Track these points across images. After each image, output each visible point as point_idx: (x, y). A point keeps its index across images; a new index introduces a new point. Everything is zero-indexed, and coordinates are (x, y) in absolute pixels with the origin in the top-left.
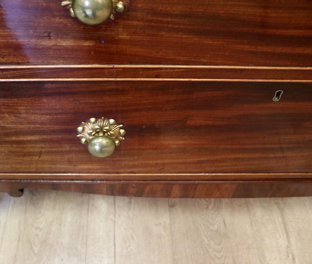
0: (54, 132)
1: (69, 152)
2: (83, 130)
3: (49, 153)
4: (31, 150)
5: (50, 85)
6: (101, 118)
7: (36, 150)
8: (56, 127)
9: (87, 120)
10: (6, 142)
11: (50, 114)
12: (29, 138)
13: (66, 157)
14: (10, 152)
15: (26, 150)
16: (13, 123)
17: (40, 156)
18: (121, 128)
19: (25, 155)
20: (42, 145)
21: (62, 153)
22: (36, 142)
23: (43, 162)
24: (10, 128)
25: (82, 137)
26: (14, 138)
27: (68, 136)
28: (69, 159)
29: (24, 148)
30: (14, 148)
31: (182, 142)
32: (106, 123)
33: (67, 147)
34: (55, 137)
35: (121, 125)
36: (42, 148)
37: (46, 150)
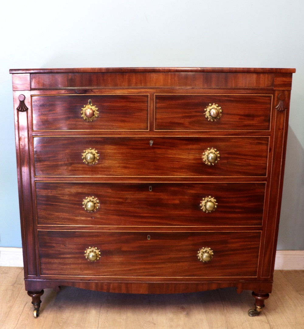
0: (76, 253)
1: (81, 264)
5: (77, 233)
6: (92, 247)
8: (77, 251)
17: (70, 266)
20: (71, 260)
21: (78, 264)
22: (70, 258)
27: (81, 255)
28: (81, 267)
31: (121, 259)
33: (80, 261)
37: (73, 262)
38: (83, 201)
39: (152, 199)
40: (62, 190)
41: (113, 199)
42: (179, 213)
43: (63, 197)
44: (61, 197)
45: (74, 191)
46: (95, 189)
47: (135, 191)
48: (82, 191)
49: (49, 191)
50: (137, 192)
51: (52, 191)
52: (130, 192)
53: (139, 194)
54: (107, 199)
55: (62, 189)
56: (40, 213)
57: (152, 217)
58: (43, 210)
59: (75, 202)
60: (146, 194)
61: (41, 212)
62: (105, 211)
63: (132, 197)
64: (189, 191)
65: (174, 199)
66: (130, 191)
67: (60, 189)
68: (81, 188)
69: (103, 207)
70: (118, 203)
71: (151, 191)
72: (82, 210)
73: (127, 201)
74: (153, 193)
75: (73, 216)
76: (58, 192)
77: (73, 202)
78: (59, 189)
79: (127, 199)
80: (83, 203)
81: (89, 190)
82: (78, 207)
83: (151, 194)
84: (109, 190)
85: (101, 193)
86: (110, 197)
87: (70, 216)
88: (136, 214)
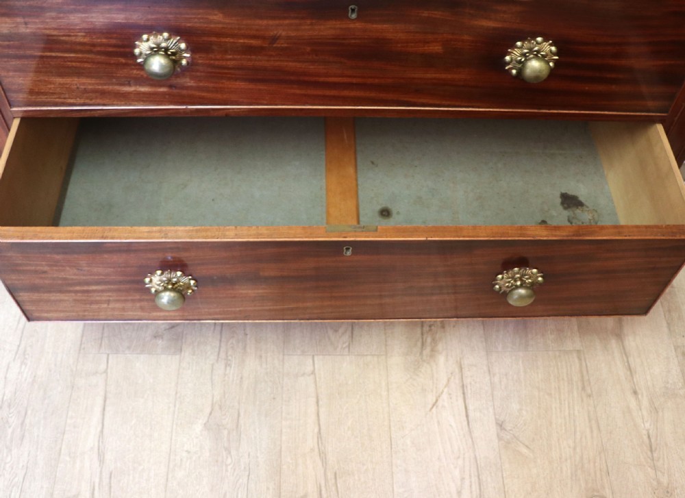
2: (151, 281)
3: (118, 301)
4: (98, 298)
7: (104, 298)
9: (153, 273)
10: (70, 292)
11: (114, 268)
12: (94, 288)
13: (138, 305)
14: (75, 300)
15: (92, 299)
16: (75, 275)
18: (190, 279)
19: (92, 303)
23: (113, 309)
24: (72, 279)
25: (152, 287)
26: (78, 288)
29: (90, 297)
30: (79, 296)
32: (173, 275)
34: (122, 287)
35: (190, 277)
36: (110, 296)
38: (135, 47)
39: (357, 41)
40: (59, 18)
41: (232, 40)
42: (438, 76)
43: (69, 36)
44: (64, 36)
45: (102, 20)
46: (171, 13)
47: (303, 18)
48: (126, 19)
49: (19, 20)
50: (309, 22)
51: (27, 20)
52: (287, 22)
53: (316, 27)
54: (214, 39)
55: (62, 15)
56: (10, 79)
57: (356, 84)
58: (15, 71)
59: (111, 49)
60: (338, 26)
61: (13, 77)
62: (210, 70)
63: (293, 34)
64: (476, 23)
65: (428, 43)
66: (285, 18)
67: (53, 14)
68: (123, 10)
69: (200, 61)
70: (249, 50)
71: (354, 16)
72: (138, 69)
73: (275, 45)
74: (358, 25)
75: (113, 84)
76: (47, 23)
77: (102, 49)
78: (48, 14)
79: (275, 39)
80: (137, 51)
81: (149, 17)
82: (123, 60)
83: (352, 26)
84: (216, 15)
85: (189, 25)
86: (218, 34)
87: (105, 84)
88: (307, 79)
